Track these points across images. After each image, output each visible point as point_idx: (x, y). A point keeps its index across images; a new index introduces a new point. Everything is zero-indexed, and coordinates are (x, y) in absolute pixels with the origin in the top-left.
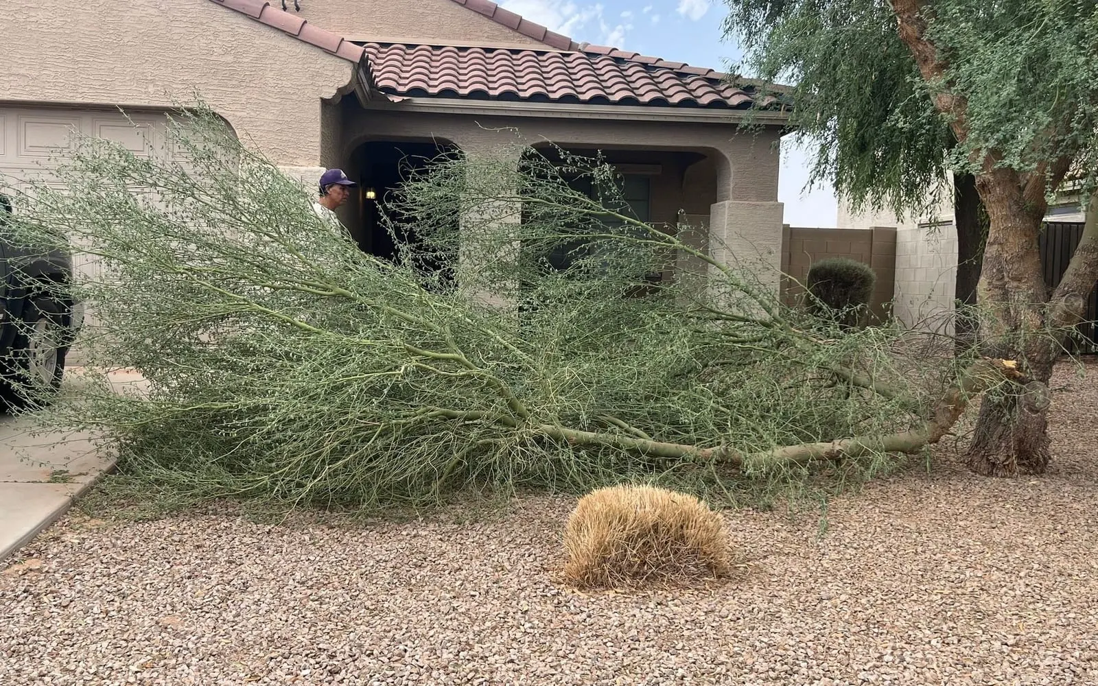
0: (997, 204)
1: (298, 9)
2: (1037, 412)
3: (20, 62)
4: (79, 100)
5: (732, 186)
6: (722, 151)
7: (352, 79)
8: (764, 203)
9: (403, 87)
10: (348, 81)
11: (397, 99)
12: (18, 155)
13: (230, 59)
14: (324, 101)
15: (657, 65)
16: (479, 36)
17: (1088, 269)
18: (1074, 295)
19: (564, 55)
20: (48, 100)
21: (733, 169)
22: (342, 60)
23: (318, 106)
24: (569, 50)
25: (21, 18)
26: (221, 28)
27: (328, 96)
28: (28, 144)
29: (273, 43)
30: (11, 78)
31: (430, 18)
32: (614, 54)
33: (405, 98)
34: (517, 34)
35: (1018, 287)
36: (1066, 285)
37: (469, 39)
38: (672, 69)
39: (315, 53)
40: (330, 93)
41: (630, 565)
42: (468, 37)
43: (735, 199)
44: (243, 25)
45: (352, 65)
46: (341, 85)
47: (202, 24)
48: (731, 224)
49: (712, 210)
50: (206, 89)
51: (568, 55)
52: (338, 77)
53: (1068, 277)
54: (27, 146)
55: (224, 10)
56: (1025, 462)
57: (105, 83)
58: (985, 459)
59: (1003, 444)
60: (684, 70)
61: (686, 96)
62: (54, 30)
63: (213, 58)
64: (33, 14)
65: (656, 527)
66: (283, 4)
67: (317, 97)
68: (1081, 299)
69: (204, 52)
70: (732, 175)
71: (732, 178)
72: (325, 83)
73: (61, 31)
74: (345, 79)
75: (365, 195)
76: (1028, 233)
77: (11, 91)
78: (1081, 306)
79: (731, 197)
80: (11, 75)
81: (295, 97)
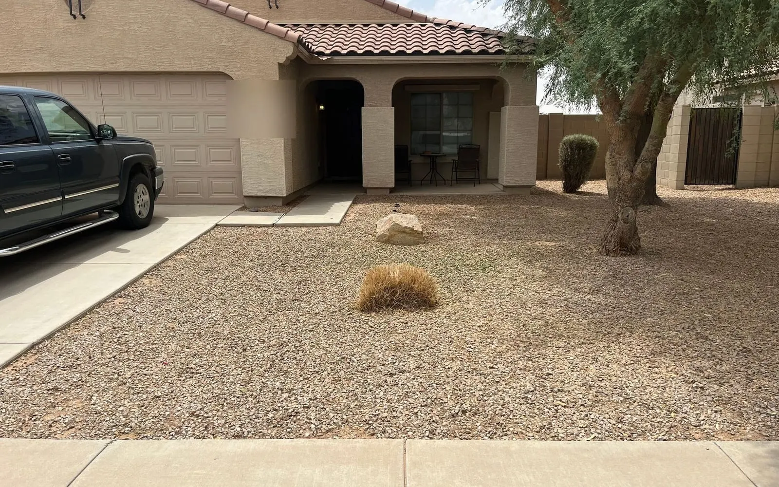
0: (608, 114)
1: (277, 7)
2: (628, 223)
3: (127, 51)
4: (158, 70)
5: (510, 97)
6: (505, 78)
7: (294, 52)
8: (529, 106)
9: (328, 51)
10: (292, 53)
11: (325, 58)
12: (131, 99)
13: (231, 44)
14: (280, 64)
15: (472, 29)
16: (375, 17)
17: (653, 148)
18: (646, 162)
19: (422, 25)
20: (143, 70)
21: (511, 87)
22: (288, 42)
23: (276, 67)
24: (425, 22)
25: (126, 28)
26: (226, 28)
27: (281, 62)
28: (136, 93)
29: (252, 35)
30: (124, 60)
31: (348, 9)
32: (449, 23)
33: (329, 57)
34: (396, 15)
35: (619, 158)
36: (642, 156)
37: (370, 19)
38: (479, 32)
39: (273, 39)
40: (282, 60)
41: (386, 301)
42: (369, 17)
43: (512, 105)
44: (237, 26)
45: (293, 44)
46: (288, 55)
47: (216, 26)
48: (510, 119)
49: (502, 111)
50: (220, 61)
51: (424, 25)
52: (286, 52)
53: (643, 153)
54: (135, 94)
55: (226, 18)
56: (624, 249)
57: (169, 60)
58: (604, 248)
59: (613, 240)
60: (487, 32)
61: (483, 48)
62: (142, 34)
63: (223, 44)
64: (133, 26)
65: (400, 283)
66: (270, 5)
67: (276, 62)
68: (650, 164)
69: (218, 41)
70: (510, 91)
71: (510, 93)
72: (280, 55)
73: (146, 34)
74: (290, 52)
75: (319, 107)
76: (624, 129)
77: (125, 67)
78: (650, 168)
79: (510, 104)
80: (124, 58)
81: (264, 63)
